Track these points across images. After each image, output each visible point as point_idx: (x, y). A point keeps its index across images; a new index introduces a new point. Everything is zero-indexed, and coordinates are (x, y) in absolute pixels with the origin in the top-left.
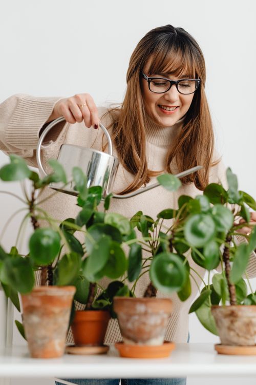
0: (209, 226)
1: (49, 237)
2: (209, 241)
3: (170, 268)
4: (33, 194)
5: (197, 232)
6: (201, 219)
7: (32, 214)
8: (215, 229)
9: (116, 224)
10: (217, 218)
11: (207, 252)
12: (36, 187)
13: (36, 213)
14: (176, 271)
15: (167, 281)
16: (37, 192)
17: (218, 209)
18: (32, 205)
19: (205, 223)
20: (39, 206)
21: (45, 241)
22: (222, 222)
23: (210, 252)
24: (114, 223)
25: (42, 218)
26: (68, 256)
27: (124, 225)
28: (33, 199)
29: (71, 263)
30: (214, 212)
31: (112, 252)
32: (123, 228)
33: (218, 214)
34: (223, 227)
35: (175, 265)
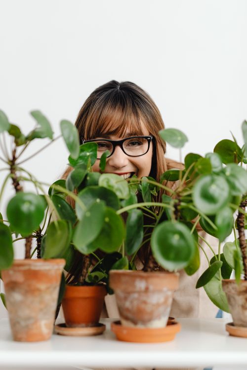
0: (223, 189)
1: (30, 202)
2: (222, 207)
3: (175, 240)
4: (14, 152)
5: (208, 197)
6: (213, 181)
7: (13, 175)
8: (230, 193)
9: (112, 187)
10: (232, 179)
11: (219, 221)
12: (18, 144)
13: (18, 174)
14: (182, 243)
15: (172, 255)
16: (19, 149)
17: (232, 169)
18: (12, 164)
19: (218, 186)
20: (21, 166)
21: (25, 208)
22: (237, 184)
23: (224, 220)
24: (109, 186)
25: (26, 179)
26: (56, 223)
27: (122, 189)
28: (14, 158)
29: (59, 232)
30: (228, 173)
31: (107, 220)
32: (121, 191)
33: (233, 175)
34: (239, 190)
35: (182, 236)
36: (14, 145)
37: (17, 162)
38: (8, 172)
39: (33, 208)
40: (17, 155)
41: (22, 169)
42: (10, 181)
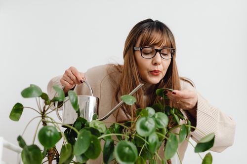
0: (152, 124)
1: (51, 131)
2: (152, 132)
3: (127, 150)
4: (45, 107)
5: (144, 128)
6: (146, 120)
7: (43, 120)
8: (156, 126)
9: (97, 127)
10: (158, 120)
11: (150, 140)
12: (46, 104)
13: (46, 119)
14: (131, 152)
15: (125, 158)
16: (47, 106)
17: (158, 115)
18: (43, 114)
19: (149, 122)
20: (47, 115)
21: (48, 133)
22: (161, 123)
23: (153, 140)
24: (95, 127)
25: (50, 122)
26: (66, 146)
27: (102, 128)
28: (44, 111)
29: (67, 150)
30: (156, 117)
31: (92, 142)
32: (102, 129)
33: (159, 118)
34: (162, 126)
35: (130, 148)
36: (44, 104)
37: (46, 113)
38: (41, 118)
39: (52, 134)
40: (46, 109)
41: (48, 117)
42: (42, 123)
